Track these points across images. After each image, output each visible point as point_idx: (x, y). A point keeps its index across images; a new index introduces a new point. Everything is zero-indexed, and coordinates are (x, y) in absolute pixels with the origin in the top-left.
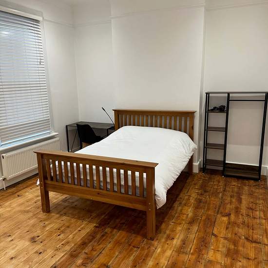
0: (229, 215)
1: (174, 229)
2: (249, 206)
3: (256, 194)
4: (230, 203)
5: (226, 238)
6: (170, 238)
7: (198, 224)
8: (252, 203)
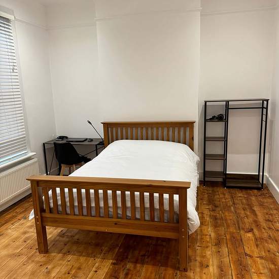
0: (251, 230)
1: (204, 255)
2: (266, 218)
3: (266, 204)
4: (247, 216)
5: (261, 258)
6: (204, 266)
7: (225, 245)
8: (267, 214)
